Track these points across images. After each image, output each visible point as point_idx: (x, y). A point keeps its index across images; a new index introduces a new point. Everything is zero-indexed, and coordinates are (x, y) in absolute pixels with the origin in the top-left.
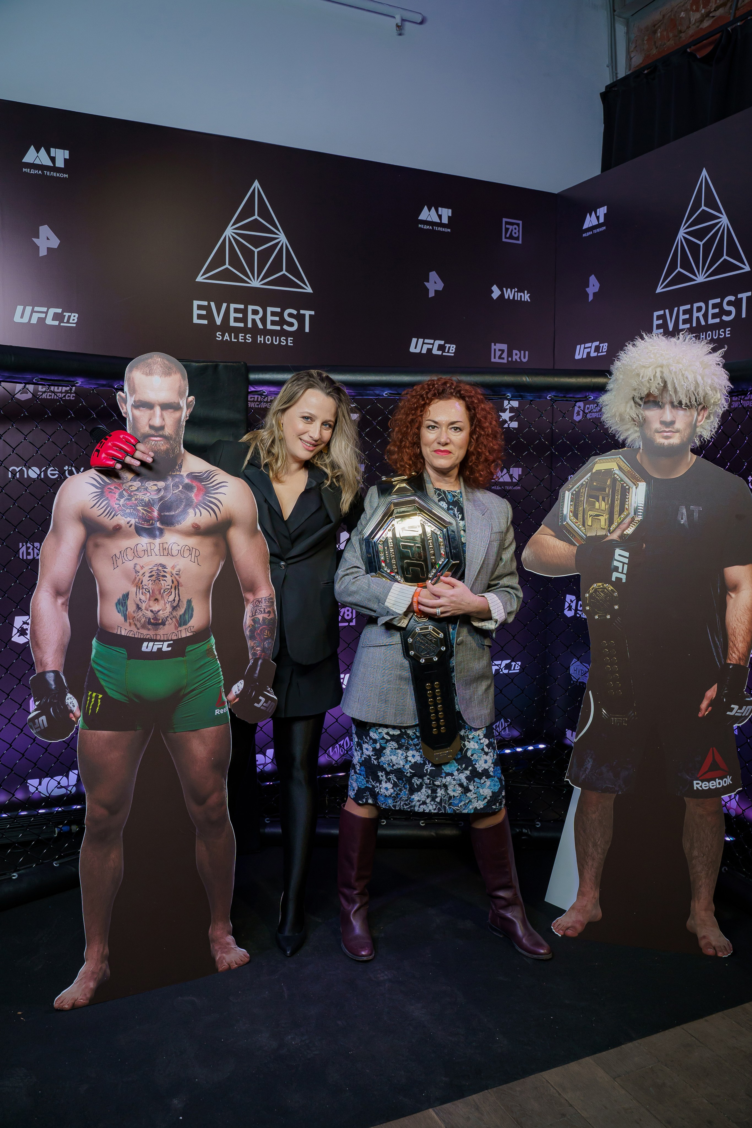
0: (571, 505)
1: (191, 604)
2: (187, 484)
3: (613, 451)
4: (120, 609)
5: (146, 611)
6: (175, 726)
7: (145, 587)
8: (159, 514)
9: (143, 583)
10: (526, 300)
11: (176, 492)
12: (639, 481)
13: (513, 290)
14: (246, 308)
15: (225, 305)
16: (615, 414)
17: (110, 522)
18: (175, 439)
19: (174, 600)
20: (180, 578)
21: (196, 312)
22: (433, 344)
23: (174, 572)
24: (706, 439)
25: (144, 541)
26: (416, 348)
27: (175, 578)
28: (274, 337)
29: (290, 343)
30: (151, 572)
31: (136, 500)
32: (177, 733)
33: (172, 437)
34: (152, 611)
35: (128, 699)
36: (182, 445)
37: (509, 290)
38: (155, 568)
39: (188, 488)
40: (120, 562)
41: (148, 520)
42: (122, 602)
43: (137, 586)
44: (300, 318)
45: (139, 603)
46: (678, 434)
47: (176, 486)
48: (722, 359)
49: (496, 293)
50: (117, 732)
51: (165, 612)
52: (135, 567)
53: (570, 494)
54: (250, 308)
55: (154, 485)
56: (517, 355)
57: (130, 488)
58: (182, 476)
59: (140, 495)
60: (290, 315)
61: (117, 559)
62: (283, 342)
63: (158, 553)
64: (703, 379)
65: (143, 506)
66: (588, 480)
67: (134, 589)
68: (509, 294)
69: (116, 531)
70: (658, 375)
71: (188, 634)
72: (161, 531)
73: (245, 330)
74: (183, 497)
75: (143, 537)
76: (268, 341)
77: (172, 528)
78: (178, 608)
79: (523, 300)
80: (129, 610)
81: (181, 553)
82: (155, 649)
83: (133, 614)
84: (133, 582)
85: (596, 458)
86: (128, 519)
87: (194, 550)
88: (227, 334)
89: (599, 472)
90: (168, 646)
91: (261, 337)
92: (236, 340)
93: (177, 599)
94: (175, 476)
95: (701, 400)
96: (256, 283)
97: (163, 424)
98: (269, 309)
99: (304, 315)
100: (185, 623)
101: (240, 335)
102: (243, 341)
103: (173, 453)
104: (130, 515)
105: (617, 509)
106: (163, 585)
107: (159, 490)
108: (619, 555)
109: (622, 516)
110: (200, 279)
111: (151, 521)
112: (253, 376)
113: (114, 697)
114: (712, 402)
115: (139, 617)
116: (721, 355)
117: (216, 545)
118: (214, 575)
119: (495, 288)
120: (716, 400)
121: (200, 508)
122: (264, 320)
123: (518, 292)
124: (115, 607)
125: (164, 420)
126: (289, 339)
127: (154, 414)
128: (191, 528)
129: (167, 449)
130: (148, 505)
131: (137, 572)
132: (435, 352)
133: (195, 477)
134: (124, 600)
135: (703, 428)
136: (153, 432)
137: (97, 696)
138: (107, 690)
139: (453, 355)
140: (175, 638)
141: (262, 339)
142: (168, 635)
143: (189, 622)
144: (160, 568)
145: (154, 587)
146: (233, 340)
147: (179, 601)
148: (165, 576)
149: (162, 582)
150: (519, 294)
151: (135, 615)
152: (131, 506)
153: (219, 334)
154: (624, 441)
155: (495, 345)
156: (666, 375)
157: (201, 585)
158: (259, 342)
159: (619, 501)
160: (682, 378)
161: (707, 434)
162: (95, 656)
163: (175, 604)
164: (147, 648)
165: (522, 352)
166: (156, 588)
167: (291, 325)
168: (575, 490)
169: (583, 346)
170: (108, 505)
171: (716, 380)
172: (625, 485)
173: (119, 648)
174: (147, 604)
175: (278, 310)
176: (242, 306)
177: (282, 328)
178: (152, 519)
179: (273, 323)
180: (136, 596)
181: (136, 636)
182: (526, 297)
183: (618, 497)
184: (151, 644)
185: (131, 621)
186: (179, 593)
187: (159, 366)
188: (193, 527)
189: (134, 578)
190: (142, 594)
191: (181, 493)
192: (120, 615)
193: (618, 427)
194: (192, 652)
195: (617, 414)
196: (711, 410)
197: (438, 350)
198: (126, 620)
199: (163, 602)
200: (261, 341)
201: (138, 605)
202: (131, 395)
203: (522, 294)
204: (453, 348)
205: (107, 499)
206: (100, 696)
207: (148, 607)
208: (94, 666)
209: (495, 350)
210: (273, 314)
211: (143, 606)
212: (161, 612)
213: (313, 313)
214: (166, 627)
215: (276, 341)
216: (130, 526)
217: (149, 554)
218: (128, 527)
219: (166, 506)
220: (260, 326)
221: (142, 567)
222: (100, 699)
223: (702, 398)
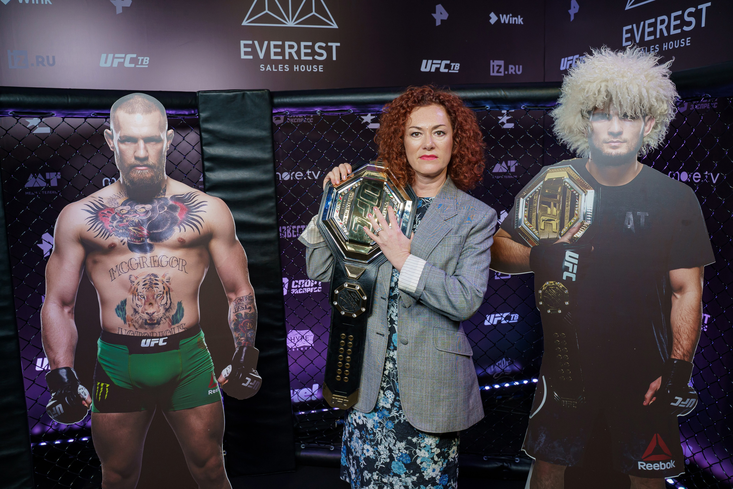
0: (525, 210)
1: (181, 306)
2: (171, 205)
3: (564, 160)
4: (119, 313)
5: (142, 314)
6: (173, 406)
7: (140, 294)
8: (149, 233)
9: (138, 291)
10: (519, 23)
11: (162, 212)
12: (588, 188)
13: (508, 16)
14: (283, 44)
15: (266, 43)
16: (564, 127)
17: (105, 242)
18: (158, 168)
19: (166, 303)
20: (170, 284)
21: (243, 49)
22: (440, 64)
23: (165, 280)
24: (654, 148)
25: (137, 256)
26: (426, 68)
27: (166, 285)
28: (307, 66)
29: (321, 70)
30: (145, 281)
31: (127, 221)
32: (176, 411)
33: (156, 166)
34: (147, 314)
35: (131, 387)
36: (165, 173)
37: (505, 16)
38: (148, 278)
39: (172, 208)
40: (116, 274)
41: (139, 237)
42: (121, 308)
43: (133, 294)
44: (329, 50)
45: (136, 308)
46: (625, 145)
47: (162, 207)
48: (669, 70)
49: (493, 18)
50: (125, 414)
51: (159, 313)
52: (130, 278)
53: (525, 201)
54: (287, 43)
55: (142, 208)
56: (512, 69)
57: (121, 211)
58: (166, 198)
59: (131, 217)
60: (320, 47)
61: (114, 272)
62: (315, 70)
63: (149, 265)
64: (647, 92)
65: (133, 226)
66: (541, 188)
67: (132, 296)
68: (505, 19)
69: (112, 249)
70: (603, 89)
71: (181, 331)
72: (151, 247)
73: (283, 62)
74: (168, 216)
75: (135, 252)
76: (303, 69)
77: (160, 243)
78: (170, 310)
79: (517, 23)
80: (127, 314)
81: (170, 264)
82: (152, 345)
83: (131, 317)
84: (129, 291)
85: (548, 168)
86: (122, 238)
87: (181, 261)
88: (269, 66)
89: (550, 180)
90: (164, 341)
91: (296, 67)
92: (276, 70)
93: (169, 302)
94: (160, 199)
95: (646, 112)
96: (291, 24)
97: (147, 155)
98: (303, 44)
99: (332, 47)
100: (177, 322)
101: (280, 66)
102: (282, 70)
103: (158, 180)
104: (123, 234)
105: (567, 214)
106: (156, 291)
107: (147, 212)
108: (570, 256)
109: (572, 221)
110: (245, 23)
111: (142, 239)
112: (276, 100)
113: (119, 385)
114: (659, 112)
115: (136, 319)
116: (669, 66)
117: (200, 255)
118: (200, 281)
119: (493, 15)
120: (663, 111)
121: (184, 225)
122: (298, 52)
123: (512, 17)
124: (115, 312)
125: (147, 151)
126: (320, 66)
127: (138, 148)
128: (178, 243)
129: (152, 177)
130: (139, 225)
131: (132, 282)
132: (442, 70)
133: (178, 199)
134: (122, 306)
135: (651, 138)
136: (138, 163)
137: (105, 386)
138: (113, 380)
139: (457, 72)
140: (170, 334)
141: (298, 68)
142: (163, 333)
143: (181, 320)
144: (152, 278)
145: (147, 293)
146: (274, 70)
147: (171, 304)
148: (158, 284)
149: (155, 289)
150: (514, 19)
151: (133, 318)
152: (123, 227)
153: (262, 66)
154: (575, 151)
155: (493, 62)
156: (611, 89)
157: (190, 290)
158: (295, 70)
159: (569, 207)
160: (627, 91)
161: (655, 143)
162: (100, 353)
163: (167, 307)
164: (145, 344)
165: (517, 66)
166: (150, 294)
167: (321, 55)
168: (529, 197)
169: (566, 59)
170: (103, 227)
171: (662, 92)
172: (575, 192)
173: (123, 346)
174: (143, 308)
175: (310, 44)
176: (280, 43)
177: (313, 58)
178: (142, 236)
179: (306, 54)
180: (132, 302)
181: (135, 335)
182: (520, 20)
183: (568, 203)
184: (149, 341)
185: (130, 323)
186: (170, 297)
187: (140, 105)
188: (179, 241)
189: (130, 287)
190: (138, 300)
191: (167, 213)
192: (119, 319)
193: (568, 138)
194: (185, 344)
195: (566, 127)
196: (658, 120)
197: (445, 68)
198: (125, 322)
199: (157, 305)
200: (296, 69)
201: (135, 310)
202: (117, 132)
203: (516, 18)
204: (457, 66)
205: (102, 222)
206: (108, 385)
207: (144, 310)
208: (100, 361)
209: (493, 66)
210: (306, 47)
211: (140, 310)
212: (156, 314)
213: (339, 44)
214: (161, 326)
215: (309, 69)
216: (124, 244)
217: (142, 266)
218: (122, 244)
219: (153, 226)
220: (296, 58)
221: (136, 278)
222: (108, 387)
223: (647, 109)
